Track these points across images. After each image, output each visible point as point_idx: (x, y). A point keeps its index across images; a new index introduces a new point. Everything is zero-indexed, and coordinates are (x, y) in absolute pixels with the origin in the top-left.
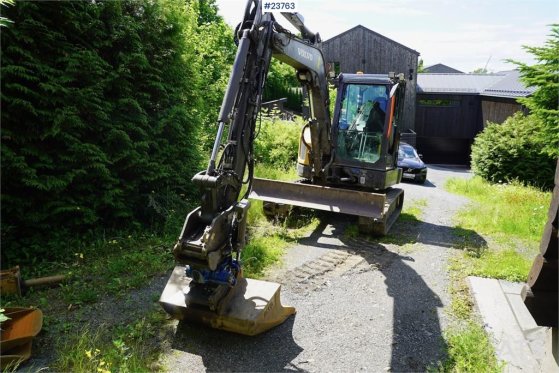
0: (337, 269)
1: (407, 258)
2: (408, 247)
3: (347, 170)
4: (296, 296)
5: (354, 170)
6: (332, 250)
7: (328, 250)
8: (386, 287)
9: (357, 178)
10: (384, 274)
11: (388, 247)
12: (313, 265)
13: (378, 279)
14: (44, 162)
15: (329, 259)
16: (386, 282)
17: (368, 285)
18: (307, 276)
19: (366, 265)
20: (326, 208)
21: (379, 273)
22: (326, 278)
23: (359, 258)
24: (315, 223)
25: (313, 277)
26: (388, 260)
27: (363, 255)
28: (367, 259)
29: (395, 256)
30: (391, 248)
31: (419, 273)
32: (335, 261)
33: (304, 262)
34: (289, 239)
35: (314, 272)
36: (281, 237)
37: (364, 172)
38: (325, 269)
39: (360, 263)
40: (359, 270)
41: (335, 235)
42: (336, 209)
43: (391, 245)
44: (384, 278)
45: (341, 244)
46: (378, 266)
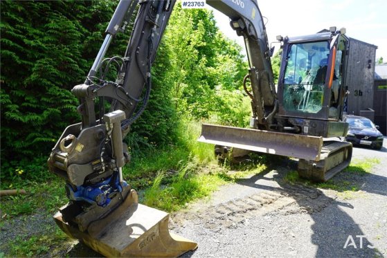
0: (263, 208)
1: (345, 205)
2: (349, 194)
3: (291, 121)
4: (207, 231)
5: (298, 121)
6: (265, 191)
7: (262, 190)
8: (311, 232)
9: (300, 128)
10: (313, 218)
11: (325, 191)
12: (239, 203)
13: (305, 222)
14: (28, 101)
15: (258, 198)
16: (313, 227)
17: (290, 228)
18: (228, 212)
19: (296, 207)
20: (263, 150)
21: (308, 217)
22: (247, 216)
23: (291, 200)
24: (261, 168)
25: (233, 214)
26: (321, 204)
27: (296, 197)
28: (298, 202)
29: (331, 201)
30: (329, 193)
31: (357, 221)
32: (264, 200)
33: (231, 199)
34: (228, 179)
35: (236, 209)
36: (221, 176)
37: (308, 121)
38: (251, 207)
39: (289, 205)
40: (284, 211)
41: (275, 178)
42: (272, 151)
43: (330, 190)
44: (312, 222)
45: (278, 186)
46: (308, 209)
